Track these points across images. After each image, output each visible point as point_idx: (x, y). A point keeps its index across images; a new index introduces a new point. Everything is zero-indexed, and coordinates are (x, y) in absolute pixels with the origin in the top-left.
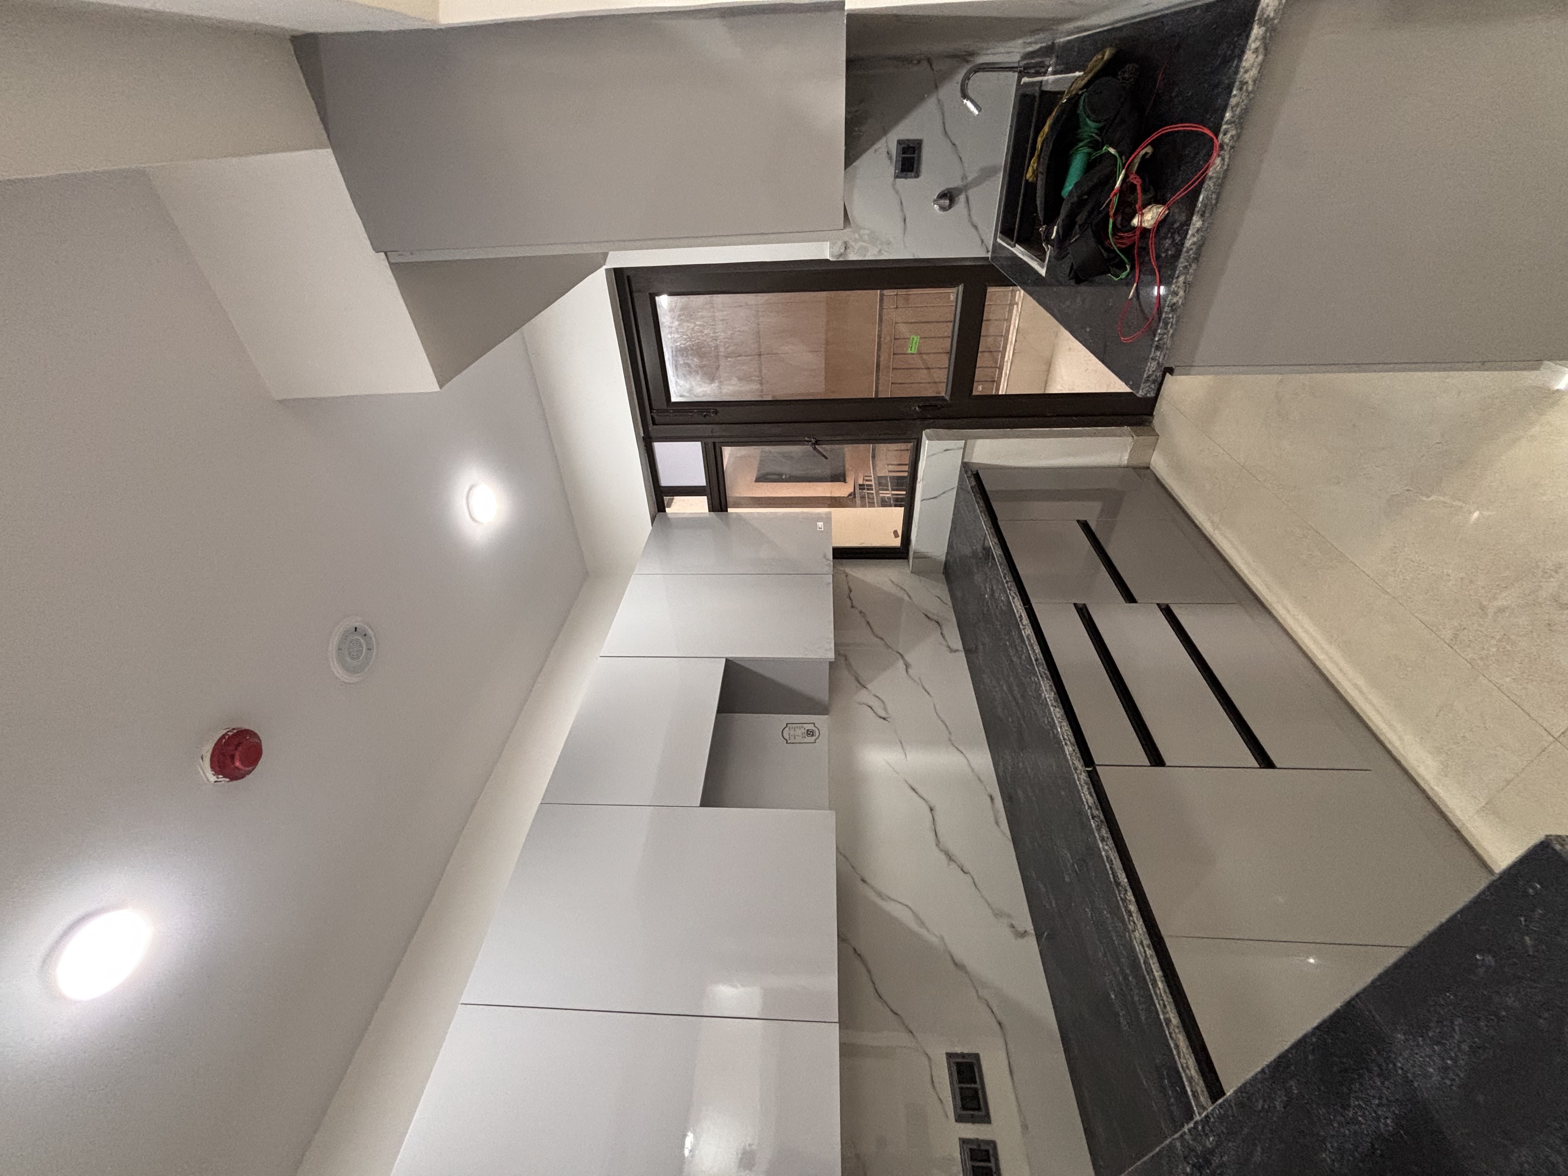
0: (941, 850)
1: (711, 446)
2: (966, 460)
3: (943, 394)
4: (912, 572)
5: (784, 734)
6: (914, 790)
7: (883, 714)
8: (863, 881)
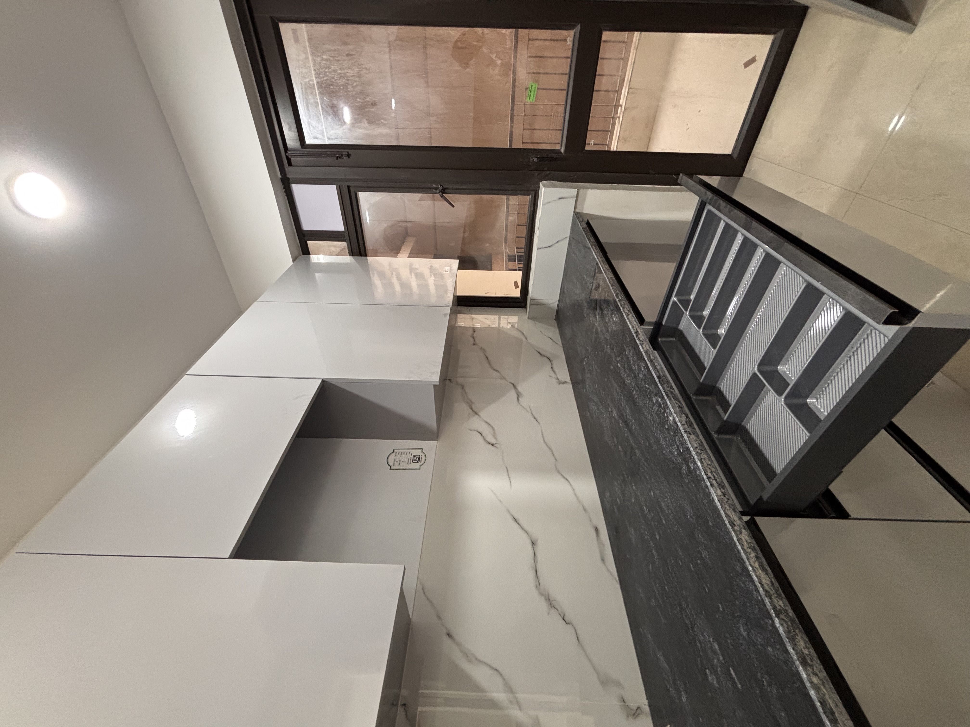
0: (542, 595)
1: (345, 190)
2: (577, 211)
3: (557, 147)
4: (529, 318)
5: (389, 462)
6: (516, 520)
7: (493, 441)
8: (449, 635)
